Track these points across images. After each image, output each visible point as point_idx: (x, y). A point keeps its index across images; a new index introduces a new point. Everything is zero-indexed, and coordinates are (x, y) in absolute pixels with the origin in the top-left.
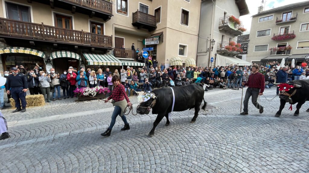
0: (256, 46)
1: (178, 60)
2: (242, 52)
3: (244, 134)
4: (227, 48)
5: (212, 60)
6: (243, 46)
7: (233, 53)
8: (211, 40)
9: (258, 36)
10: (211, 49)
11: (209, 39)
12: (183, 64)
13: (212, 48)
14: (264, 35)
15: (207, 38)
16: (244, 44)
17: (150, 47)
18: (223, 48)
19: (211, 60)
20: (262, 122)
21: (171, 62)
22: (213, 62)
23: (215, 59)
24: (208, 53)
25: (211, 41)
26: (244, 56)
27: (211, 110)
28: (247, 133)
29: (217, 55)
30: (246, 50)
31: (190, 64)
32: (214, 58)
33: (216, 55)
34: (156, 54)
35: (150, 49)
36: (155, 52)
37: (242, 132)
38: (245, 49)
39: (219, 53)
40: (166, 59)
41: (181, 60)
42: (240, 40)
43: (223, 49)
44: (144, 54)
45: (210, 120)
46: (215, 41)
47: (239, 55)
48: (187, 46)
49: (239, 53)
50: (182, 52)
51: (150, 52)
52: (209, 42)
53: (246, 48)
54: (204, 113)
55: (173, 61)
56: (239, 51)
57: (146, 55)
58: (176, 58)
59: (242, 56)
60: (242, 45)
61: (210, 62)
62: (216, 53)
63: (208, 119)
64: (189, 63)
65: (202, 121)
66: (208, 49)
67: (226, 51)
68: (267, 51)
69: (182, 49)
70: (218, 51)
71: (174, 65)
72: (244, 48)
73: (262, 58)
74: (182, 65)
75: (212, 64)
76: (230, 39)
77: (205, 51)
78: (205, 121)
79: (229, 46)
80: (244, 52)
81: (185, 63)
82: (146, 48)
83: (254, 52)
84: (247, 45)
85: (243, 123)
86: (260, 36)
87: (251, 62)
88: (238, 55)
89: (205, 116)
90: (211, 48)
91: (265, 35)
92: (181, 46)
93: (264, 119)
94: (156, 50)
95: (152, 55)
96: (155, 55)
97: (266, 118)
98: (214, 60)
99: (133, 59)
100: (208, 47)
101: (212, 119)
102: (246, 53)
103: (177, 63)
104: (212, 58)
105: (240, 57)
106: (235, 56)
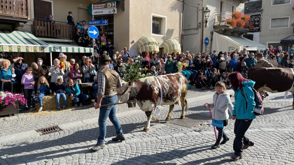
0: (272, 19)
1: (151, 41)
2: (253, 28)
3: (258, 156)
4: (229, 23)
5: (207, 41)
6: (254, 19)
7: (239, 30)
8: (203, 8)
9: (275, 4)
10: (205, 24)
11: (200, 8)
12: (160, 49)
13: (206, 22)
14: (282, 3)
15: (197, 6)
16: (254, 16)
17: (101, 19)
18: (223, 21)
19: (206, 43)
20: (284, 136)
21: (139, 46)
22: (209, 46)
23: (212, 40)
24: (200, 30)
25: (204, 10)
26: (256, 35)
27: (208, 123)
28: (263, 155)
29: (214, 33)
30: (258, 25)
31: (172, 49)
32: (209, 39)
33: (212, 33)
34: (113, 32)
35: (101, 23)
36: (110, 27)
37: (255, 154)
38: (256, 23)
39: (217, 30)
40: (130, 41)
41: (156, 43)
42: (248, 10)
43: (223, 24)
44: (90, 32)
45: (207, 139)
46: (210, 11)
47: (248, 33)
48: (165, 18)
49: (247, 29)
50: (156, 29)
51: (102, 28)
52: (200, 13)
53: (259, 21)
54: (196, 128)
55: (143, 44)
56: (248, 27)
57: (95, 32)
58: (148, 38)
59: (252, 35)
60: (251, 16)
61: (204, 45)
62: (212, 29)
63: (203, 138)
64: (170, 47)
65: (194, 142)
66: (200, 23)
67: (228, 26)
68: (289, 27)
69: (157, 23)
70: (215, 27)
71: (144, 51)
72: (255, 21)
73: (283, 37)
74: (157, 50)
75: (207, 49)
76: (233, 7)
77: (196, 27)
78: (198, 141)
79: (232, 18)
80: (255, 28)
81: (163, 47)
82: (94, 21)
83: (270, 28)
84: (258, 17)
85: (256, 140)
86: (277, 4)
87: (267, 45)
88: (246, 33)
89: (198, 133)
90: (204, 22)
91: (284, 3)
92: (154, 18)
93: (287, 132)
94: (113, 25)
95: (106, 33)
96: (111, 33)
97: (290, 130)
98: (210, 42)
99: (71, 41)
100: (200, 20)
101: (210, 137)
102: (259, 30)
103: (150, 48)
104: (207, 39)
105: (251, 37)
106: (242, 35)
